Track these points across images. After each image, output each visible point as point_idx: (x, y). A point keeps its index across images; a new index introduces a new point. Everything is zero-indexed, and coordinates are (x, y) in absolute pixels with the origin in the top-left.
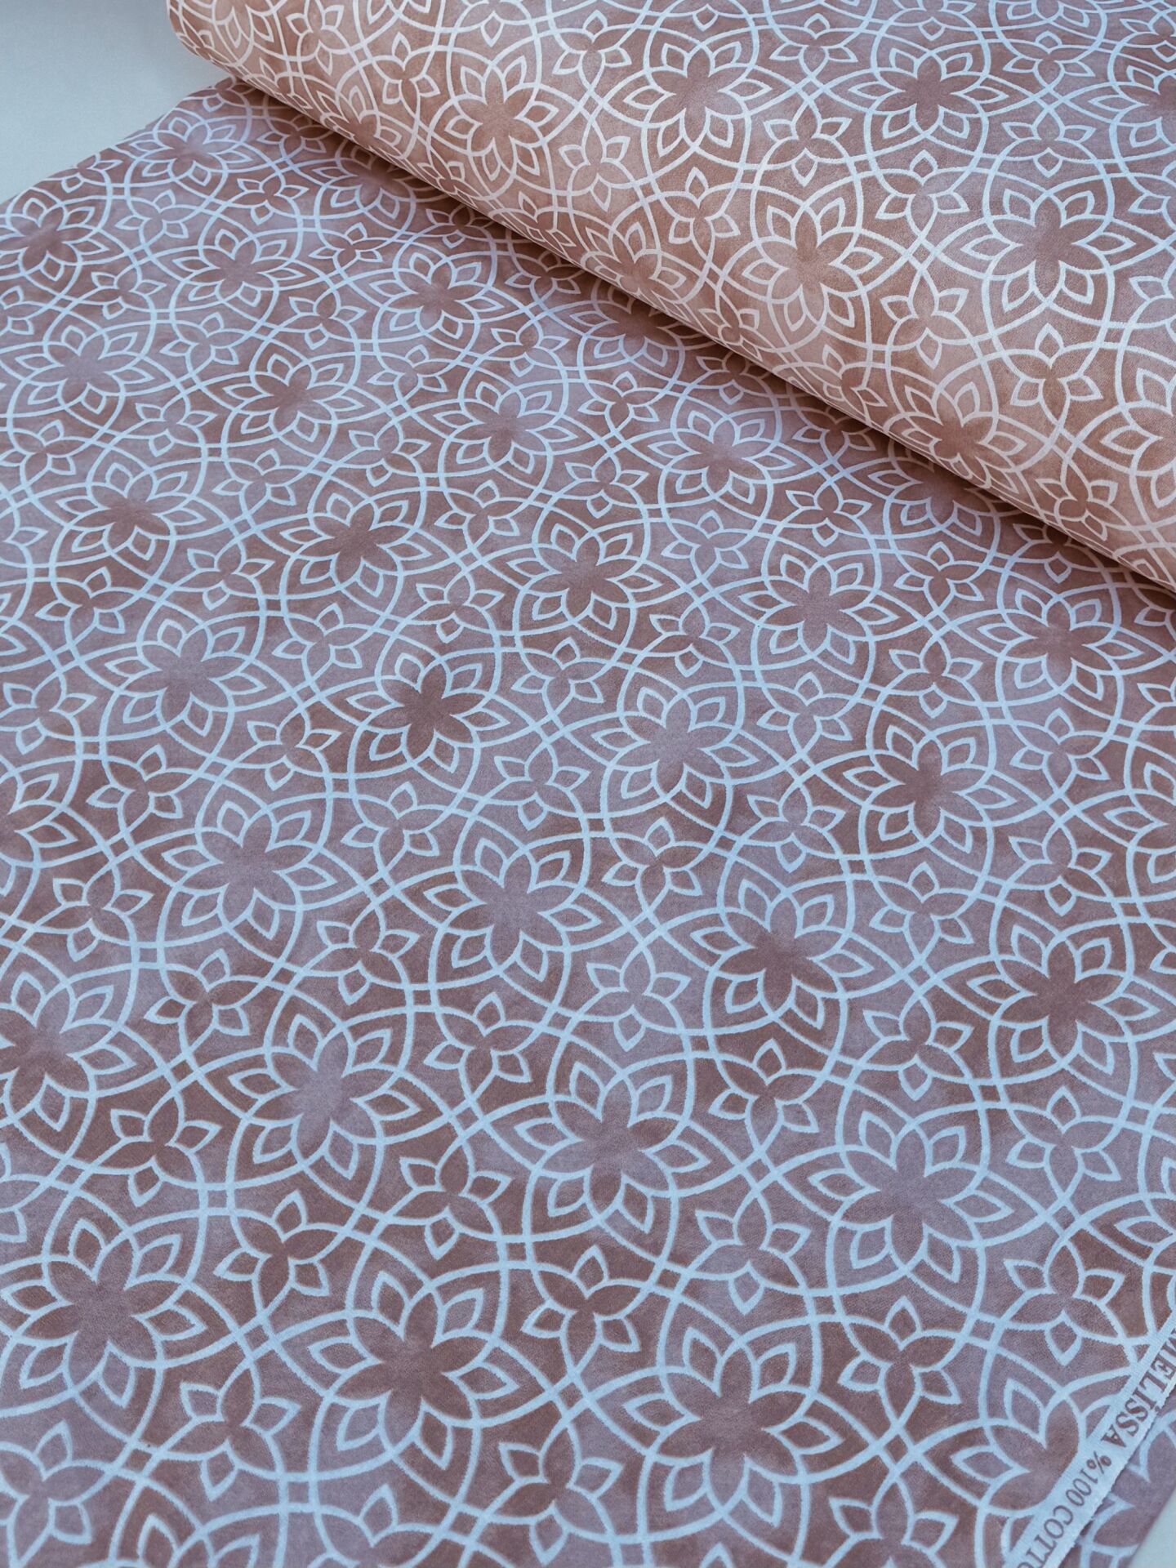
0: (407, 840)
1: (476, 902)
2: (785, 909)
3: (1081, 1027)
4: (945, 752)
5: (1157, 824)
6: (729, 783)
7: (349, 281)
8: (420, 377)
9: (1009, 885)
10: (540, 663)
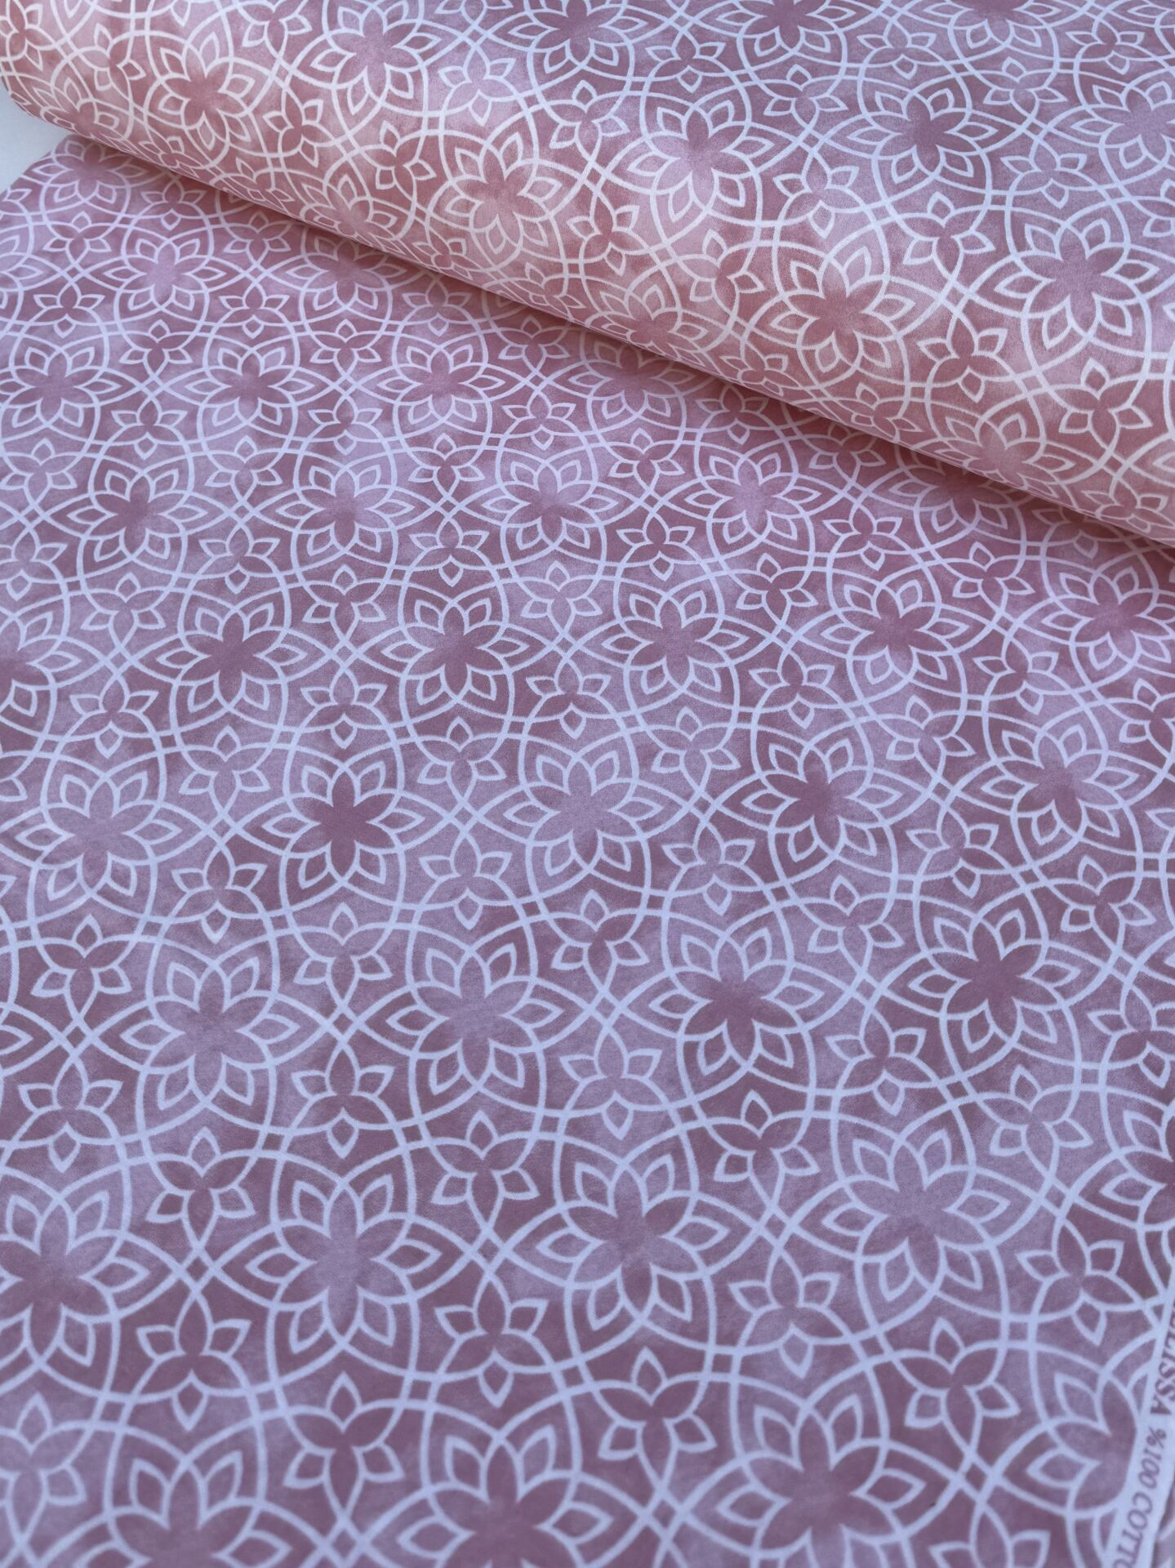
0: (357, 967)
1: (440, 1019)
2: (728, 956)
3: (1019, 1004)
4: (825, 758)
5: (1028, 786)
6: (642, 837)
7: (164, 387)
8: (254, 472)
9: (918, 879)
10: (436, 748)
